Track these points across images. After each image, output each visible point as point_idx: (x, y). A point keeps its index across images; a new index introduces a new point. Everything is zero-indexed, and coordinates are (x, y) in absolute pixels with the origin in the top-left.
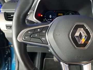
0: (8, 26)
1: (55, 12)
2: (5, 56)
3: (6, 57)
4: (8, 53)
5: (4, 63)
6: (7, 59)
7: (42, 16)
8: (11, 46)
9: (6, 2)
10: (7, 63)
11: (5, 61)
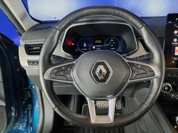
0: (30, 62)
1: (91, 39)
2: (24, 102)
3: (25, 104)
4: (28, 98)
5: (22, 113)
6: (27, 107)
7: (73, 44)
8: (32, 87)
9: (26, 30)
10: (26, 114)
11: (24, 110)
